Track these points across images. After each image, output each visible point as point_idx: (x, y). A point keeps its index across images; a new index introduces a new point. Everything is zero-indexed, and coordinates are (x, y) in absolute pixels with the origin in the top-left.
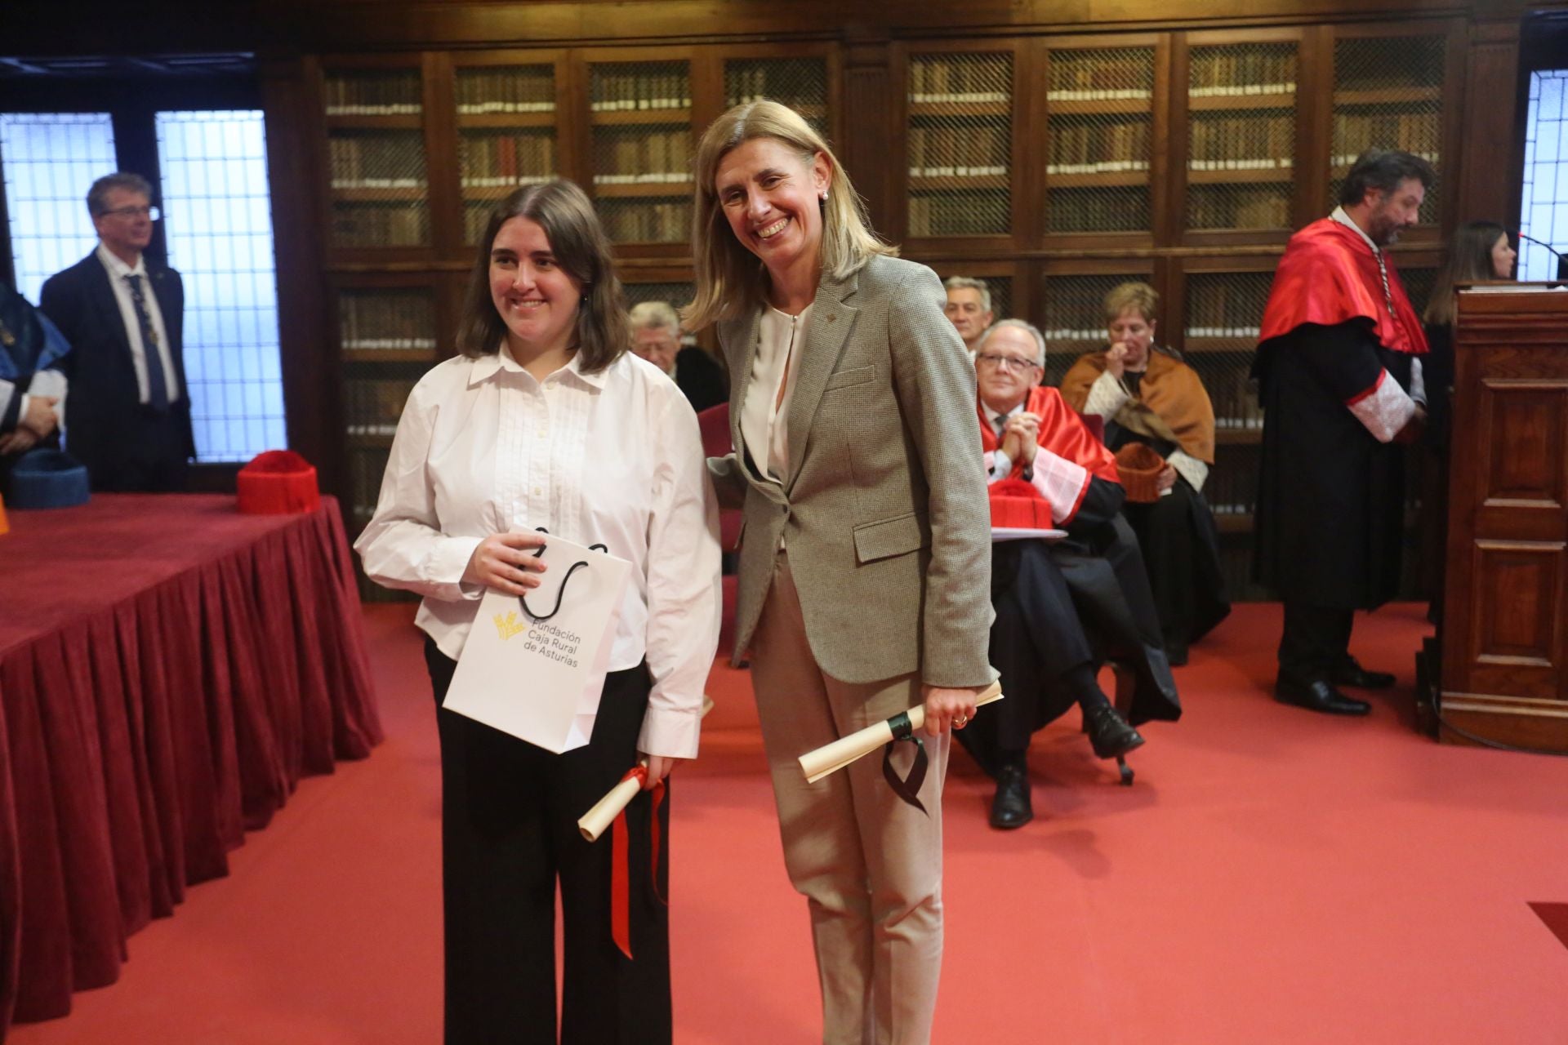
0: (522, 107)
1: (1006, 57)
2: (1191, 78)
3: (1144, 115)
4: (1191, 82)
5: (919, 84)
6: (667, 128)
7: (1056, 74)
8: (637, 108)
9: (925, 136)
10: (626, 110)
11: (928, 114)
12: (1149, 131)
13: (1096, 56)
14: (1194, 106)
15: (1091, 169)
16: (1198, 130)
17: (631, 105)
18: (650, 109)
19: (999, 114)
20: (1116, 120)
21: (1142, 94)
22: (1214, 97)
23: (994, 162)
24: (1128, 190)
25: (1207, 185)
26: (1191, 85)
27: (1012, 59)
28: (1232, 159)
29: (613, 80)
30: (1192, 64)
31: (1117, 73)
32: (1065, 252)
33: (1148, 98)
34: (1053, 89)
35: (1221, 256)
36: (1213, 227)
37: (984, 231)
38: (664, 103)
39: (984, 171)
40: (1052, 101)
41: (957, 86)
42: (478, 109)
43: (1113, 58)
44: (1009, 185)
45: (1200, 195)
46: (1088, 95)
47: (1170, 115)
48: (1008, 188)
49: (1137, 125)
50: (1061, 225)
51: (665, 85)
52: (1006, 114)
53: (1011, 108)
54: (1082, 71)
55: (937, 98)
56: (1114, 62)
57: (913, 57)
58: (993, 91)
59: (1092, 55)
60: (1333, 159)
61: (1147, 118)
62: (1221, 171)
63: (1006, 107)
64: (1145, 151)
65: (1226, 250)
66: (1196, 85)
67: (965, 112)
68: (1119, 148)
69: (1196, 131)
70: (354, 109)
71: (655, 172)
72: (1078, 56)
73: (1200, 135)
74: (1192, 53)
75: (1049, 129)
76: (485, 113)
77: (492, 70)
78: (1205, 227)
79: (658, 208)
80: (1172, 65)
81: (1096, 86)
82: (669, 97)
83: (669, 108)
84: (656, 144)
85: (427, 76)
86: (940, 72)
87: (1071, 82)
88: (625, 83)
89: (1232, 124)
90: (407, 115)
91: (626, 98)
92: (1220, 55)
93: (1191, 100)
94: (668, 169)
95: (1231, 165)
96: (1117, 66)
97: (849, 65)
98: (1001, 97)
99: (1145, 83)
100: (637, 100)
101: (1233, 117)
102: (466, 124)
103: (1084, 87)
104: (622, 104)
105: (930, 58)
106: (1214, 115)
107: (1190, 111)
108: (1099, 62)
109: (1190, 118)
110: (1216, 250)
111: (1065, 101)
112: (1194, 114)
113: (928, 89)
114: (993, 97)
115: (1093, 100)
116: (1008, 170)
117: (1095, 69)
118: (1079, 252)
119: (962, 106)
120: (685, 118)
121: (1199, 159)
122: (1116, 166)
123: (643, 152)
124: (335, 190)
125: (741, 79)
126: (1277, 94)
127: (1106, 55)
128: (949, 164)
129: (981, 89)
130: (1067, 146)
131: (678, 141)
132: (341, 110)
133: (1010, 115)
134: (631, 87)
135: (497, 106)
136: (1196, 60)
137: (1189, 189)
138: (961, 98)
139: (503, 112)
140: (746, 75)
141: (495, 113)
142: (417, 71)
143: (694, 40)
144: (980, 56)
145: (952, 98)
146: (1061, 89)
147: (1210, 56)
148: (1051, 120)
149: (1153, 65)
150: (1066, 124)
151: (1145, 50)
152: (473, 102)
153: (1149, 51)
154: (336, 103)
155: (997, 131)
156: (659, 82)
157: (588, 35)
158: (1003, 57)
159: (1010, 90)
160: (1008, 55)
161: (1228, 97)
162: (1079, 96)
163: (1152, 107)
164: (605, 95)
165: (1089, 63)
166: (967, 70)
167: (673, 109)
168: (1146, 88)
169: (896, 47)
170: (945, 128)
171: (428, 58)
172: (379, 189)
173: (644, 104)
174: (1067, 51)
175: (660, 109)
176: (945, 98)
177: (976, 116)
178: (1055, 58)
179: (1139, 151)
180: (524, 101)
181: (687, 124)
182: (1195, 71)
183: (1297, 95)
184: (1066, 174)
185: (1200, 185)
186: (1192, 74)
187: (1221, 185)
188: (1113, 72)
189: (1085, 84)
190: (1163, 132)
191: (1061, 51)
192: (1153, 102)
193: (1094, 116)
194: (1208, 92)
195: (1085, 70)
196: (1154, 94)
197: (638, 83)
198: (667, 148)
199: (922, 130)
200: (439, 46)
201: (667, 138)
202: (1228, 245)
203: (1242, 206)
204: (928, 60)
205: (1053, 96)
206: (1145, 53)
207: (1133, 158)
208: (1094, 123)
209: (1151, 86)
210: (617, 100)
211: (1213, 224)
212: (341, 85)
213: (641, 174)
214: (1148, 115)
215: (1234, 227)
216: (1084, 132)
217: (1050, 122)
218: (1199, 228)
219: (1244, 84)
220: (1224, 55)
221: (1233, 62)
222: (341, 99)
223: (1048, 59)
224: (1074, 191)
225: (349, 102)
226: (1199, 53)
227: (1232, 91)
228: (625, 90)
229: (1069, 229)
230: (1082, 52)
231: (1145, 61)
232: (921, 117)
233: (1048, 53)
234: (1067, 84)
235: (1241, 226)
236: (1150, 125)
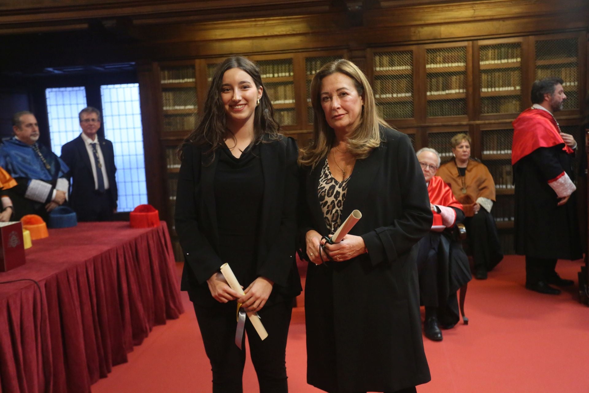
1: (410, 52)
2: (481, 58)
3: (463, 72)
4: (481, 59)
5: (378, 63)
6: (285, 83)
7: (429, 58)
8: (274, 76)
9: (381, 83)
10: (269, 78)
11: (381, 75)
12: (465, 78)
13: (444, 51)
14: (482, 68)
15: (444, 93)
16: (484, 77)
17: (271, 75)
18: (278, 76)
19: (408, 74)
20: (452, 74)
21: (462, 64)
22: (489, 64)
23: (407, 91)
24: (458, 100)
25: (488, 97)
26: (481, 60)
27: (412, 53)
28: (497, 87)
29: (264, 67)
30: (480, 52)
31: (452, 57)
32: (435, 124)
33: (464, 65)
34: (428, 64)
35: (494, 123)
36: (491, 113)
37: (404, 117)
38: (284, 74)
39: (403, 95)
40: (428, 68)
41: (392, 64)
43: (450, 51)
45: (485, 101)
46: (441, 66)
47: (473, 72)
48: (412, 101)
49: (460, 76)
50: (433, 114)
51: (283, 68)
52: (411, 74)
53: (413, 71)
54: (439, 56)
55: (385, 69)
56: (451, 53)
57: (375, 54)
58: (405, 65)
59: (442, 51)
61: (464, 73)
62: (493, 92)
63: (411, 71)
64: (464, 85)
65: (497, 121)
66: (482, 60)
67: (395, 74)
68: (454, 85)
69: (483, 77)
70: (171, 81)
71: (281, 100)
72: (437, 51)
73: (485, 79)
74: (480, 48)
75: (427, 78)
78: (488, 113)
79: (282, 113)
80: (473, 53)
81: (444, 62)
82: (285, 72)
83: (285, 76)
84: (281, 89)
85: (197, 68)
86: (386, 59)
87: (435, 60)
88: (269, 68)
89: (497, 74)
90: (190, 82)
91: (269, 73)
92: (491, 49)
93: (480, 66)
94: (285, 98)
95: (497, 89)
96: (452, 54)
97: (351, 58)
98: (409, 67)
99: (463, 60)
100: (273, 73)
101: (497, 71)
103: (440, 63)
104: (268, 75)
105: (382, 54)
106: (490, 71)
107: (480, 70)
108: (445, 53)
109: (481, 72)
110: (493, 121)
111: (433, 68)
113: (381, 65)
114: (405, 68)
115: (443, 67)
116: (412, 94)
117: (444, 56)
118: (440, 124)
119: (394, 71)
120: (291, 79)
121: (485, 87)
122: (453, 91)
123: (276, 92)
124: (164, 111)
125: (311, 65)
126: (514, 62)
127: (448, 50)
128: (390, 93)
129: (401, 65)
130: (434, 85)
131: (289, 88)
132: (166, 82)
133: (412, 74)
134: (271, 69)
136: (482, 51)
137: (481, 99)
138: (394, 68)
140: (313, 63)
142: (193, 67)
143: (294, 51)
144: (400, 52)
145: (390, 68)
146: (431, 63)
147: (487, 49)
148: (428, 75)
149: (466, 53)
150: (433, 76)
151: (463, 48)
153: (464, 48)
154: (164, 79)
155: (408, 80)
156: (281, 67)
157: (255, 50)
159: (412, 65)
160: (411, 52)
161: (495, 64)
162: (438, 66)
163: (466, 69)
165: (441, 53)
166: (395, 58)
167: (287, 76)
168: (463, 62)
169: (368, 50)
170: (388, 79)
171: (197, 61)
172: (180, 110)
173: (276, 75)
174: (433, 49)
175: (282, 77)
176: (387, 69)
177: (400, 75)
178: (428, 52)
179: (462, 85)
181: (292, 82)
182: (482, 55)
183: (521, 62)
184: (434, 95)
185: (485, 97)
186: (480, 56)
187: (494, 97)
188: (451, 57)
189: (440, 61)
190: (470, 78)
191: (431, 50)
192: (466, 67)
193: (444, 73)
194: (487, 62)
195: (440, 56)
196: (466, 64)
197: (274, 67)
198: (285, 91)
199: (379, 80)
200: (200, 57)
201: (285, 87)
202: (497, 119)
203: (502, 104)
204: (382, 56)
205: (428, 66)
206: (462, 49)
207: (460, 88)
208: (444, 76)
209: (466, 61)
210: (266, 74)
211: (491, 111)
212: (166, 73)
213: (276, 100)
214: (465, 72)
215: (499, 112)
216: (441, 79)
217: (427, 75)
218: (486, 113)
219: (501, 59)
220: (493, 49)
221: (496, 51)
222: (166, 77)
223: (426, 53)
224: (437, 101)
225: (169, 79)
226: (483, 48)
227: (496, 62)
228: (269, 70)
229: (436, 115)
230: (439, 50)
231: (463, 52)
232: (379, 76)
233: (426, 50)
234: (433, 62)
235: (502, 112)
236: (465, 75)
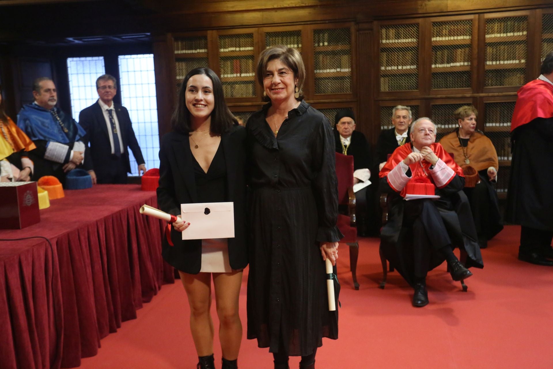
0: (242, 49)
2: (486, 31)
3: (468, 45)
5: (384, 36)
7: (435, 31)
9: (386, 55)
11: (387, 47)
12: (470, 51)
14: (487, 41)
15: (448, 65)
16: (489, 50)
19: (414, 46)
20: (458, 47)
21: (468, 37)
22: (495, 37)
23: (412, 64)
24: (462, 73)
25: (492, 70)
26: (486, 33)
27: (418, 26)
28: (502, 60)
29: (274, 38)
30: (487, 25)
31: (458, 30)
32: (439, 96)
33: (470, 39)
34: (434, 37)
35: (498, 96)
36: (495, 86)
37: (409, 89)
39: (408, 67)
40: (434, 41)
41: (398, 37)
42: (227, 50)
43: (457, 25)
44: (418, 72)
45: (490, 74)
46: (447, 38)
47: (478, 45)
49: (466, 49)
50: (437, 86)
51: (292, 40)
52: (416, 46)
53: (418, 44)
55: (391, 41)
56: (457, 26)
57: (382, 27)
58: (411, 38)
59: (449, 24)
60: (542, 59)
61: (470, 46)
62: (498, 65)
63: (416, 44)
64: (469, 58)
65: (500, 94)
66: (488, 33)
67: (401, 46)
68: (459, 58)
69: (488, 50)
70: (184, 51)
72: (443, 24)
73: (490, 52)
74: (487, 21)
75: (433, 51)
76: (229, 51)
77: (232, 36)
78: (492, 86)
80: (479, 26)
81: (450, 35)
82: (294, 44)
85: (209, 39)
86: (392, 32)
88: (278, 39)
89: (502, 47)
90: (202, 53)
92: (498, 22)
93: (486, 39)
95: (502, 62)
96: (458, 27)
97: (358, 30)
98: (415, 40)
99: (469, 33)
101: (503, 44)
102: (222, 55)
103: (446, 35)
106: (495, 44)
107: (486, 43)
108: (451, 26)
109: (486, 45)
110: (496, 94)
111: (439, 41)
112: (488, 44)
113: (387, 38)
114: (411, 40)
115: (449, 40)
116: (417, 66)
117: (450, 29)
118: (444, 96)
121: (489, 61)
122: (458, 64)
124: (177, 80)
125: (319, 37)
126: (519, 36)
127: (454, 23)
128: (395, 65)
129: (407, 38)
130: (439, 57)
132: (179, 52)
133: (418, 46)
134: (280, 40)
135: (233, 49)
136: (488, 24)
137: (486, 72)
138: (400, 41)
139: (236, 51)
140: (321, 35)
141: (233, 51)
142: (205, 38)
143: (302, 23)
144: (407, 25)
145: (396, 41)
146: (437, 36)
147: (493, 22)
148: (433, 48)
149: (471, 27)
150: (439, 49)
151: (469, 21)
152: (225, 48)
153: (470, 21)
154: (178, 50)
155: (413, 52)
156: (290, 39)
157: (265, 22)
158: (416, 26)
159: (418, 37)
160: (417, 25)
161: (500, 37)
162: (444, 39)
163: (471, 42)
164: (271, 44)
165: (447, 26)
166: (402, 31)
168: (470, 36)
169: (375, 23)
170: (394, 52)
171: (209, 32)
174: (439, 22)
177: (405, 47)
178: (434, 24)
179: (467, 58)
180: (243, 47)
182: (488, 28)
183: (527, 36)
184: (439, 67)
185: (490, 70)
186: (486, 29)
187: (498, 70)
188: (456, 30)
189: (446, 34)
190: (475, 51)
191: (437, 23)
192: (472, 40)
193: (450, 46)
194: (493, 36)
195: (446, 29)
196: (472, 37)
197: (283, 39)
199: (386, 53)
200: (212, 28)
202: (501, 92)
203: (506, 77)
204: (387, 28)
205: (434, 39)
207: (464, 61)
208: (450, 49)
209: (471, 34)
211: (495, 84)
212: (180, 43)
215: (503, 85)
216: (446, 52)
218: (489, 86)
219: (507, 32)
220: (499, 22)
221: (502, 25)
222: (180, 48)
223: (432, 26)
224: (442, 73)
225: (182, 49)
226: (489, 21)
227: (502, 35)
228: (278, 42)
229: (440, 87)
230: (445, 23)
231: (469, 25)
232: (385, 48)
233: (432, 23)
234: (440, 35)
235: (506, 85)
236: (471, 49)
